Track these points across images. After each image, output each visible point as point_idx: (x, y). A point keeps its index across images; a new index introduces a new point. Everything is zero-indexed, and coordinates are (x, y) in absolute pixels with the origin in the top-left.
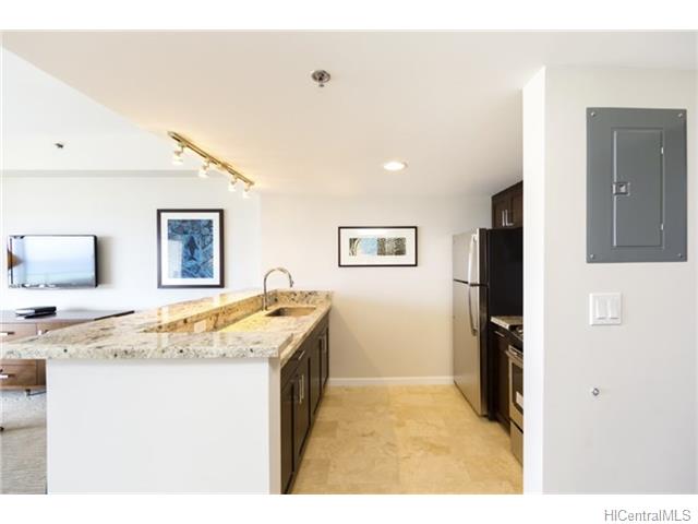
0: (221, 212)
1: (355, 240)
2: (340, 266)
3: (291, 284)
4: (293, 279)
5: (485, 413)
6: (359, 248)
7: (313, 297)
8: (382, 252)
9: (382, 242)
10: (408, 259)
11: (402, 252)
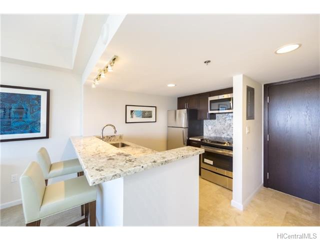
0: (48, 91)
2: (126, 123)
3: (116, 132)
4: (116, 129)
6: (134, 116)
7: (113, 138)
8: (143, 117)
9: (144, 112)
10: (153, 119)
11: (151, 117)
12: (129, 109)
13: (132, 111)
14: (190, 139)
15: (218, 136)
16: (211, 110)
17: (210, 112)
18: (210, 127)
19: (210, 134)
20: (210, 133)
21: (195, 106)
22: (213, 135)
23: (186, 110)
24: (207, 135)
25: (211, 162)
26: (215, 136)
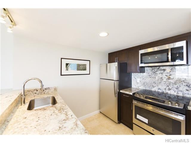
1: (68, 64)
2: (61, 75)
5: (119, 122)
6: (69, 68)
7: (47, 91)
8: (78, 69)
10: (87, 72)
11: (85, 69)
12: (64, 62)
13: (67, 64)
14: (121, 91)
15: (148, 89)
16: (141, 63)
17: (141, 65)
18: (138, 80)
19: (138, 87)
20: (138, 85)
21: (124, 60)
22: (142, 88)
23: (117, 63)
24: (135, 87)
25: (146, 121)
26: (144, 88)
